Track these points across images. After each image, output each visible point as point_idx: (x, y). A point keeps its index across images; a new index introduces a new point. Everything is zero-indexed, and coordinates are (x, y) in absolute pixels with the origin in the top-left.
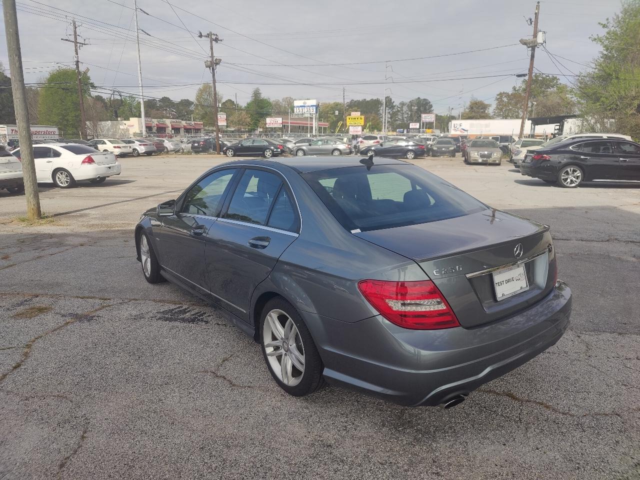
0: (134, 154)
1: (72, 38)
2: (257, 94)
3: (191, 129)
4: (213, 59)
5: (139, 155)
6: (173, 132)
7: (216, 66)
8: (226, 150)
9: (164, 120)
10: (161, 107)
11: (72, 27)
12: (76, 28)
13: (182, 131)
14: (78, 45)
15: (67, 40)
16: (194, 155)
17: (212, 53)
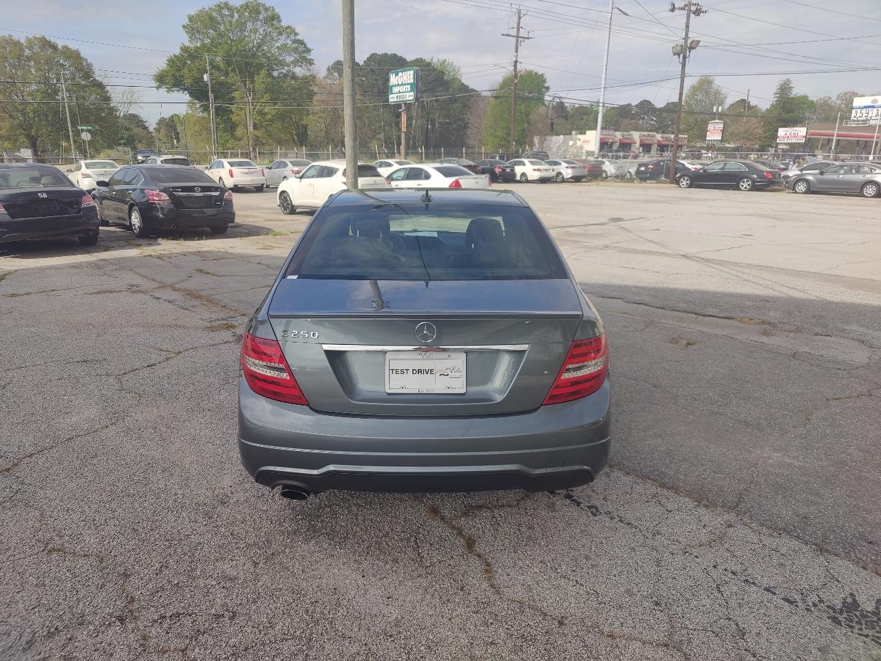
0: (557, 179)
1: (514, 32)
2: (785, 88)
3: (667, 146)
4: (686, 41)
5: (564, 181)
6: (641, 149)
7: (690, 52)
8: (680, 178)
9: (632, 132)
10: (637, 114)
11: (516, 18)
12: (520, 17)
13: (654, 148)
14: (520, 39)
15: (507, 35)
16: (637, 184)
17: (687, 34)
